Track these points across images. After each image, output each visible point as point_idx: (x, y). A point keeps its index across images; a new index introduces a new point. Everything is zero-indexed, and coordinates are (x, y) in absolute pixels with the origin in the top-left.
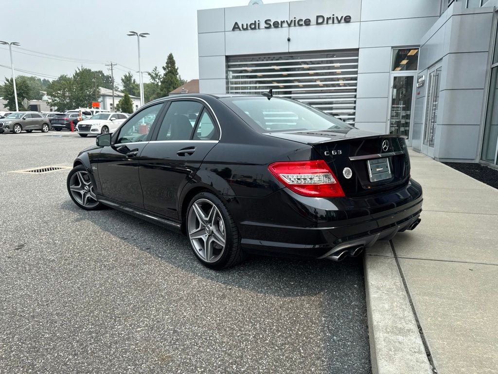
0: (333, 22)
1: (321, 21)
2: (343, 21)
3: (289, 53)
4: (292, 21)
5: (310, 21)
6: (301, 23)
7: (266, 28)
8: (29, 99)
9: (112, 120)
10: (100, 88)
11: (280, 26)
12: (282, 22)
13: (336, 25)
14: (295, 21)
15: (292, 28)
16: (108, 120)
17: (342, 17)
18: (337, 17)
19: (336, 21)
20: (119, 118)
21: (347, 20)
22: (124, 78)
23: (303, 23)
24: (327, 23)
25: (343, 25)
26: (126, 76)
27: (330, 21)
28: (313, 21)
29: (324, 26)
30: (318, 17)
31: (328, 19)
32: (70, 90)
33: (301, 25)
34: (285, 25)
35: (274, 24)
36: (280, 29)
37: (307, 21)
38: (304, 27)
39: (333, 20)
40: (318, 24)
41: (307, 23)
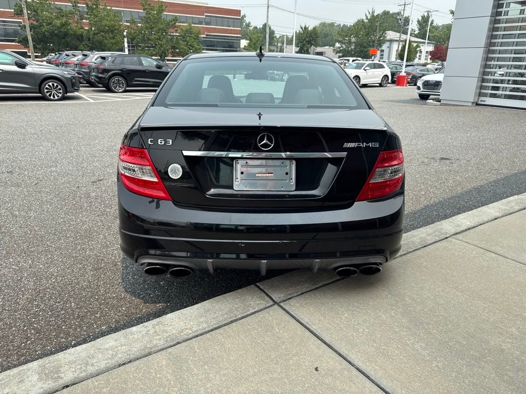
8: (316, 46)
9: (365, 70)
10: (387, 32)
16: (362, 70)
20: (374, 68)
22: (420, 18)
26: (423, 17)
32: (357, 36)
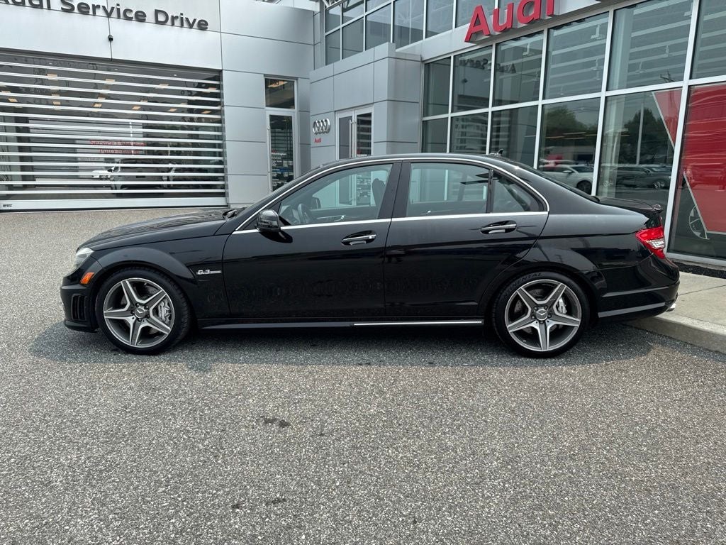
0: (182, 25)
1: (162, 19)
2: (195, 26)
3: (112, 60)
4: (113, 8)
5: (144, 15)
6: (129, 15)
7: (64, 10)
11: (91, 12)
12: (95, 7)
13: (186, 30)
14: (118, 10)
15: (113, 20)
17: (195, 20)
18: (187, 19)
19: (185, 24)
21: (203, 26)
23: (132, 15)
24: (173, 24)
25: (195, 32)
27: (177, 22)
28: (150, 16)
29: (167, 27)
30: (157, 12)
31: (174, 18)
33: (130, 19)
34: (100, 12)
35: (80, 5)
36: (90, 17)
37: (139, 14)
38: (134, 23)
39: (182, 22)
40: (157, 22)
41: (140, 17)
